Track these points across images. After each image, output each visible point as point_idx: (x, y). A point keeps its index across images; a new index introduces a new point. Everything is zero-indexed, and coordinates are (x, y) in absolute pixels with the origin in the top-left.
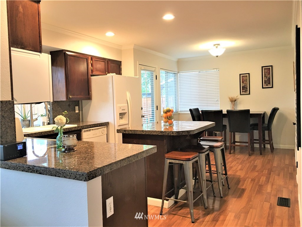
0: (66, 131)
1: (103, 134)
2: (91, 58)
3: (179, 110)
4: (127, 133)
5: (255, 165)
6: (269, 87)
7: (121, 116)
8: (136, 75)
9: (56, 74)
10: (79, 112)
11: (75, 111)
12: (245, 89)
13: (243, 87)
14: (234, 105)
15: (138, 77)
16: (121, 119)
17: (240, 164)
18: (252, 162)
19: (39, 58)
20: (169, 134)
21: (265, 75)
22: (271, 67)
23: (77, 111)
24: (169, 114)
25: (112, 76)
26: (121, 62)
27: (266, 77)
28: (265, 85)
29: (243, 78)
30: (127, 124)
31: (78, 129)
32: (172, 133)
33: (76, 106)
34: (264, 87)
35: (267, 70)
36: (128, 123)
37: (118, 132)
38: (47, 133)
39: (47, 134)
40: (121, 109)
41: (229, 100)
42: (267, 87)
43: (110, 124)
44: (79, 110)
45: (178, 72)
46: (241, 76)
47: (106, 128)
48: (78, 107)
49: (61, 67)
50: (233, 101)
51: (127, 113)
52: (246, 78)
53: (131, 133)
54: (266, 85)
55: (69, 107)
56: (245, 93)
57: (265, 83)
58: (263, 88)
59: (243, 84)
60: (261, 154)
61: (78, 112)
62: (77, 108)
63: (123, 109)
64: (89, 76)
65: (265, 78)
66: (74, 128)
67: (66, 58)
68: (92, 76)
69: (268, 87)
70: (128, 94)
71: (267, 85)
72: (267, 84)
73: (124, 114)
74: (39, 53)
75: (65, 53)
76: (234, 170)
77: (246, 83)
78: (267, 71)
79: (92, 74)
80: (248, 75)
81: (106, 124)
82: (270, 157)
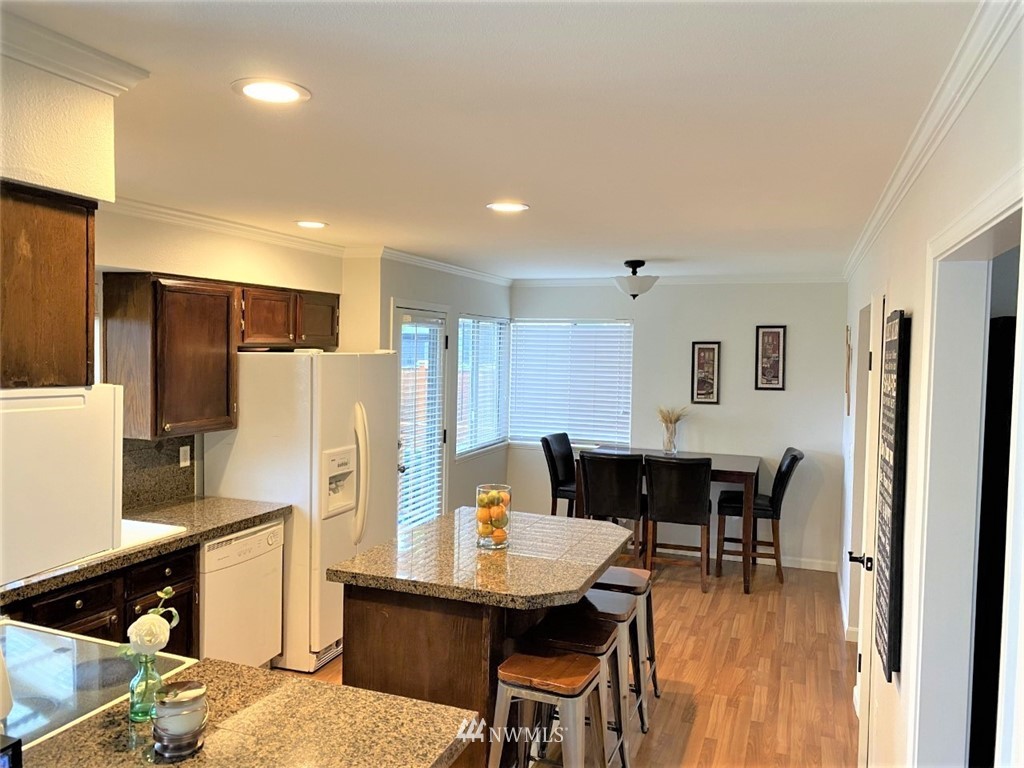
0: (150, 557)
1: (270, 548)
2: (243, 291)
3: (510, 435)
4: (361, 583)
5: (733, 635)
6: (774, 386)
7: (333, 486)
8: (384, 345)
9: (120, 349)
10: (192, 464)
11: (179, 462)
12: (705, 387)
13: (703, 383)
14: (672, 434)
15: (391, 351)
16: (335, 493)
17: (690, 634)
18: (725, 624)
19: (83, 406)
20: (500, 602)
21: (764, 350)
22: (781, 330)
23: (185, 463)
24: (495, 510)
25: (312, 359)
26: (338, 297)
27: (769, 358)
28: (765, 381)
29: (702, 354)
30: (351, 510)
31: (191, 544)
32: (513, 600)
33: (183, 445)
34: (760, 385)
35: (770, 338)
36: (352, 503)
37: (329, 578)
38: (83, 576)
39: (81, 579)
40: (336, 463)
41: (661, 418)
42: (768, 386)
43: (295, 512)
44: (192, 458)
45: (511, 320)
46: (697, 347)
47: (281, 526)
48: (188, 448)
49: (139, 317)
50: (672, 420)
51: (355, 473)
52: (711, 354)
53: (373, 586)
54: (767, 380)
55: (159, 451)
56: (706, 400)
57: (763, 374)
58: (757, 388)
59: (701, 373)
60: (747, 591)
61: (188, 463)
62: (185, 450)
63: (340, 462)
64: (234, 350)
65: (765, 360)
66: (175, 545)
67: (159, 298)
68: (240, 349)
69: (771, 386)
70: (360, 412)
71: (769, 382)
72: (770, 378)
73: (344, 476)
74: (81, 390)
75: (156, 284)
76: (675, 660)
77: (711, 370)
78: (770, 341)
79: (241, 344)
80: (716, 346)
81: (285, 513)
82: (772, 599)
